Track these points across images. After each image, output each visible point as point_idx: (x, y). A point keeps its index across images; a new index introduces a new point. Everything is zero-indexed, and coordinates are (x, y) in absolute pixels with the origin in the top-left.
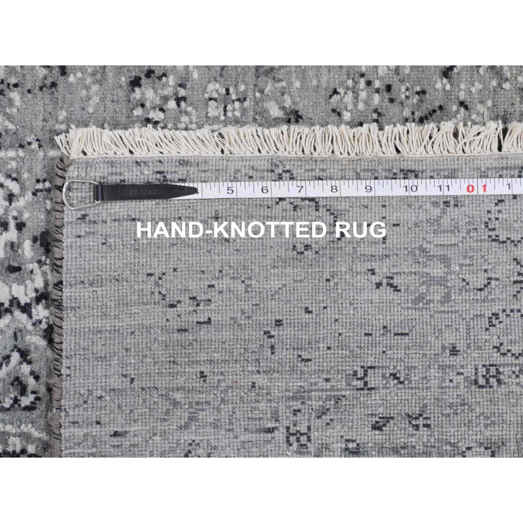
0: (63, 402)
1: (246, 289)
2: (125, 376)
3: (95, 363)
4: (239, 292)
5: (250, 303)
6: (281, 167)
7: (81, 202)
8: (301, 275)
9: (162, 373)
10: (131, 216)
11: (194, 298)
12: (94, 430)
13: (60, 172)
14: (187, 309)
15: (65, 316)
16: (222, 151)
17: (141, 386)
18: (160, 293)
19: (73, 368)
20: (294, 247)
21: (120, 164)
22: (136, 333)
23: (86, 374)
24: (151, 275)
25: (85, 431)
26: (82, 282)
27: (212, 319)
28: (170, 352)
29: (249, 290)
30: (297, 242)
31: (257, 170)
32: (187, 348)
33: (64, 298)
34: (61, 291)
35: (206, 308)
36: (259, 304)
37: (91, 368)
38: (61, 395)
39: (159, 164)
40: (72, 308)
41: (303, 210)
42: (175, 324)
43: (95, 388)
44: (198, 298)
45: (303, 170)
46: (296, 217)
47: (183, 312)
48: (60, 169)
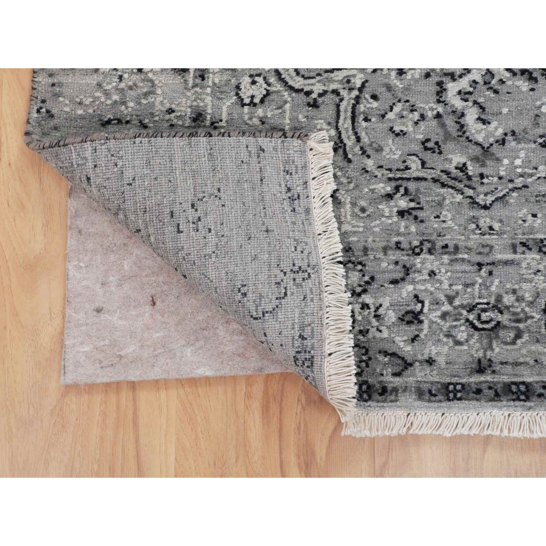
0: (113, 141)
1: (208, 255)
2: (134, 180)
3: (145, 159)
4: (205, 250)
5: (196, 259)
6: (312, 271)
7: (273, 148)
8: (220, 292)
9: (137, 204)
10: (265, 179)
11: (199, 219)
12: (90, 164)
13: (297, 135)
14: (190, 216)
15: (184, 139)
16: (320, 234)
17: (125, 191)
18: (204, 197)
19: (140, 145)
20: (245, 285)
21: (305, 172)
22: (170, 184)
23: (136, 154)
24: (219, 190)
25: (90, 158)
26: (211, 149)
27: (182, 234)
28: (154, 208)
29: (207, 257)
30: (248, 287)
31: (308, 256)
32: (158, 219)
33: (199, 138)
34: (205, 136)
35: (191, 229)
36: (195, 265)
37: (141, 156)
38: (118, 139)
39: (306, 196)
40: (190, 144)
41: (276, 289)
42: (177, 209)
43: (124, 160)
44: (199, 223)
45: (311, 286)
46: (270, 284)
47: (187, 214)
48: (299, 135)
